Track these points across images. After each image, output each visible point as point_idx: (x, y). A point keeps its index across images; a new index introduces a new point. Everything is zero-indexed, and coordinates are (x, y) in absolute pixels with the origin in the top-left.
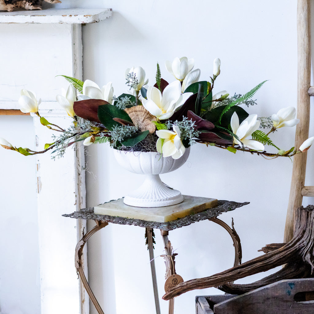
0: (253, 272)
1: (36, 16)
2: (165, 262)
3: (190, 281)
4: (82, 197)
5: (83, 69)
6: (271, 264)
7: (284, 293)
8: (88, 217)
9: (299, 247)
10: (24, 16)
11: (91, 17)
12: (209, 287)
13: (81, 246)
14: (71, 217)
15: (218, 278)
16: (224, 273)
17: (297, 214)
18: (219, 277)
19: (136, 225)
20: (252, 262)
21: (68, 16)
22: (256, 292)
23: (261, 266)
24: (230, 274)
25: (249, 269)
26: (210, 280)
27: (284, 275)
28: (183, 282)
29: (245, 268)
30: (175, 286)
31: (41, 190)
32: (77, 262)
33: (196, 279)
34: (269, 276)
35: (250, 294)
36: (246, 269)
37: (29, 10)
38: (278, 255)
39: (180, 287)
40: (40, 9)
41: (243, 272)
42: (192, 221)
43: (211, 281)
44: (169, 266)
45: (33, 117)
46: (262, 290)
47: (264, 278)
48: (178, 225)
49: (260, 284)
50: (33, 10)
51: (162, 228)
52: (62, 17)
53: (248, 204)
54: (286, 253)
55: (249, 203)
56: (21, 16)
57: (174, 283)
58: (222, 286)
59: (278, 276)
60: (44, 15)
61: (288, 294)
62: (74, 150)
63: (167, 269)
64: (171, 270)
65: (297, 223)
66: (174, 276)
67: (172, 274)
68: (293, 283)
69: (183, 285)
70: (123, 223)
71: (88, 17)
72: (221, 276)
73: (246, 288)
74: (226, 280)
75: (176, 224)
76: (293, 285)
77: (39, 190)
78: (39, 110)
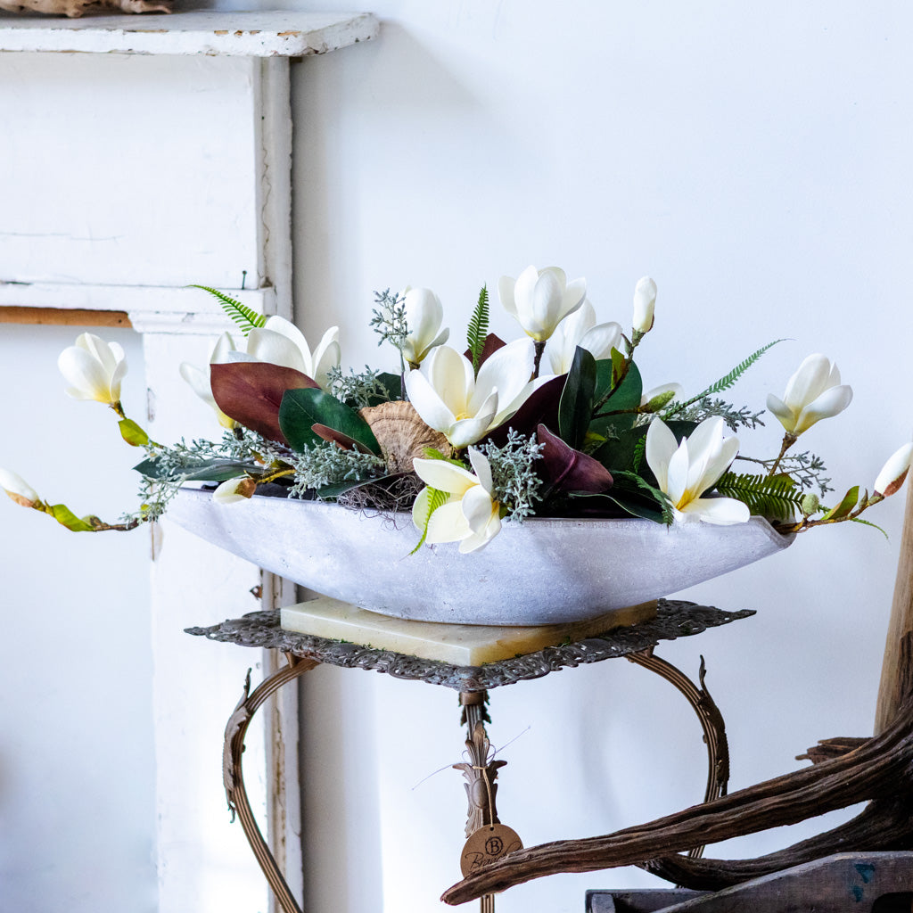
0: (748, 827)
1: (140, 31)
2: (467, 785)
3: (542, 847)
5: (293, 194)
6: (810, 802)
7: (844, 892)
8: (257, 638)
9: (904, 754)
10: (105, 32)
11: (300, 37)
12: (604, 868)
13: (239, 725)
14: (209, 638)
15: (632, 841)
16: (654, 826)
17: (905, 650)
18: (638, 837)
19: (384, 672)
20: (748, 794)
21: (232, 33)
22: (754, 888)
23: (778, 809)
24: (674, 830)
25: (736, 816)
26: (606, 846)
27: (861, 835)
28: (520, 851)
29: (723, 814)
30: (496, 860)
31: (160, 550)
32: (227, 770)
33: (563, 842)
34: (815, 837)
35: (736, 893)
36: (726, 816)
37: (134, 13)
38: (837, 775)
39: (505, 865)
40: (166, 10)
41: (717, 826)
42: (555, 665)
43: (610, 850)
44: (477, 798)
45: (140, 335)
46: (772, 883)
47: (799, 844)
48: (506, 675)
49: (784, 862)
50: (144, 13)
51: (455, 683)
52: (215, 35)
53: (751, 615)
54: (862, 771)
55: (754, 613)
56: (98, 32)
57: (490, 851)
58: (661, 864)
59: (841, 840)
60: (161, 31)
61: (853, 896)
63: (471, 807)
64: (481, 811)
65: (906, 679)
66: (492, 829)
67: (486, 822)
68: (869, 864)
69: (520, 858)
70: (348, 662)
71: (291, 37)
72: (641, 836)
73: (738, 871)
74: (660, 848)
75: (502, 674)
76: (872, 871)
77: (156, 552)
78: (158, 312)
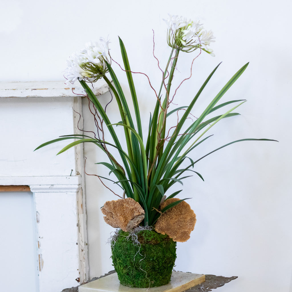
1: (37, 89)
4: (85, 274)
10: (25, 90)
45: (33, 193)
52: (65, 90)
55: (237, 277)
62: (77, 226)
77: (41, 268)
78: (40, 185)
